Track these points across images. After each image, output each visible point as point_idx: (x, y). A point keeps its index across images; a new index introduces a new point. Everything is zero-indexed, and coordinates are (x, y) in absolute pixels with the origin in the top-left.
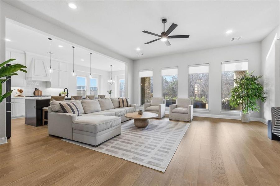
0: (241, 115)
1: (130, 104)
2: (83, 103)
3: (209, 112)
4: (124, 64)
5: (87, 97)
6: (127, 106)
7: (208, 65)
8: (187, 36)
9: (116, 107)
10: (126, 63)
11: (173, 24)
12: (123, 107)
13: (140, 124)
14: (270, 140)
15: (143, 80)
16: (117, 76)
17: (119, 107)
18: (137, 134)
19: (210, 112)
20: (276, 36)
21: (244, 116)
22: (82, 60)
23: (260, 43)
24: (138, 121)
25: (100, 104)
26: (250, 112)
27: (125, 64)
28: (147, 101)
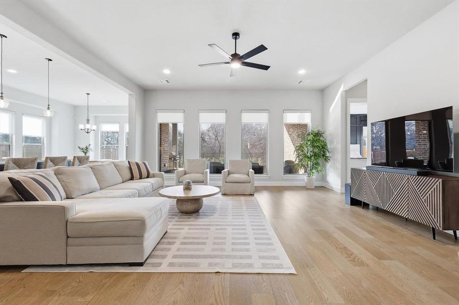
0: (306, 180)
1: (152, 172)
2: (59, 174)
3: (268, 178)
4: (128, 95)
5: (49, 161)
6: (148, 177)
7: (267, 113)
8: (266, 68)
9: (125, 179)
10: (131, 92)
11: (262, 46)
12: (141, 178)
13: (189, 207)
14: (349, 207)
15: (163, 127)
16: (96, 116)
17: (132, 178)
18: (196, 225)
19: (270, 179)
20: (342, 87)
21: (310, 181)
22: (13, 71)
23: (323, 92)
24: (187, 202)
25: (95, 175)
26: (315, 175)
27: (130, 95)
28: (165, 165)
